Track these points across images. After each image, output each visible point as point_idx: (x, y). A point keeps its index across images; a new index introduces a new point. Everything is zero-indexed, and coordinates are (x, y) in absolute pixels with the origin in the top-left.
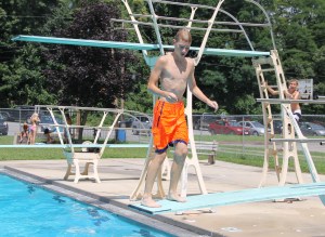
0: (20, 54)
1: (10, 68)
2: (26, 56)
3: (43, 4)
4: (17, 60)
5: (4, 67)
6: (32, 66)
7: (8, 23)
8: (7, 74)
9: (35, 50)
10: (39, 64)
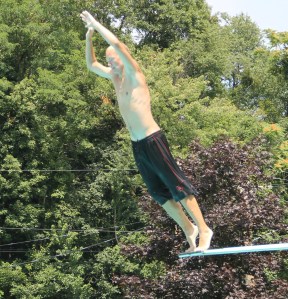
0: (45, 243)
1: (25, 270)
2: (56, 247)
3: (88, 145)
4: (38, 255)
5: (13, 269)
6: (67, 265)
7: (24, 184)
8: (20, 282)
9: (73, 235)
10: (80, 261)
